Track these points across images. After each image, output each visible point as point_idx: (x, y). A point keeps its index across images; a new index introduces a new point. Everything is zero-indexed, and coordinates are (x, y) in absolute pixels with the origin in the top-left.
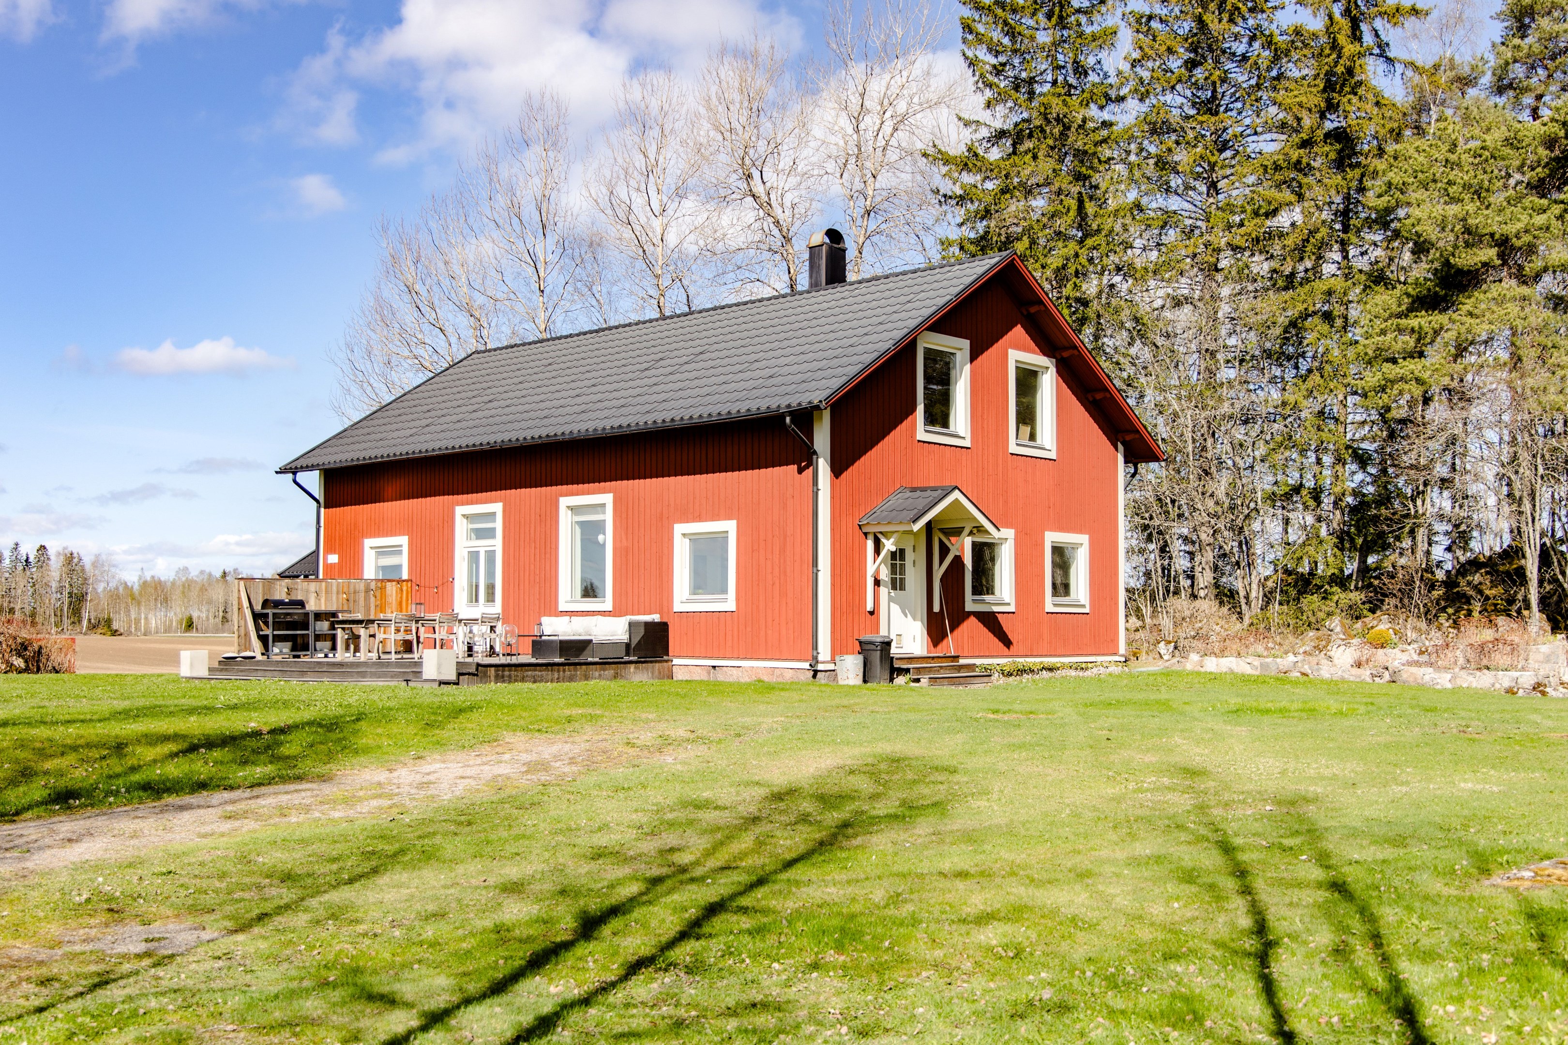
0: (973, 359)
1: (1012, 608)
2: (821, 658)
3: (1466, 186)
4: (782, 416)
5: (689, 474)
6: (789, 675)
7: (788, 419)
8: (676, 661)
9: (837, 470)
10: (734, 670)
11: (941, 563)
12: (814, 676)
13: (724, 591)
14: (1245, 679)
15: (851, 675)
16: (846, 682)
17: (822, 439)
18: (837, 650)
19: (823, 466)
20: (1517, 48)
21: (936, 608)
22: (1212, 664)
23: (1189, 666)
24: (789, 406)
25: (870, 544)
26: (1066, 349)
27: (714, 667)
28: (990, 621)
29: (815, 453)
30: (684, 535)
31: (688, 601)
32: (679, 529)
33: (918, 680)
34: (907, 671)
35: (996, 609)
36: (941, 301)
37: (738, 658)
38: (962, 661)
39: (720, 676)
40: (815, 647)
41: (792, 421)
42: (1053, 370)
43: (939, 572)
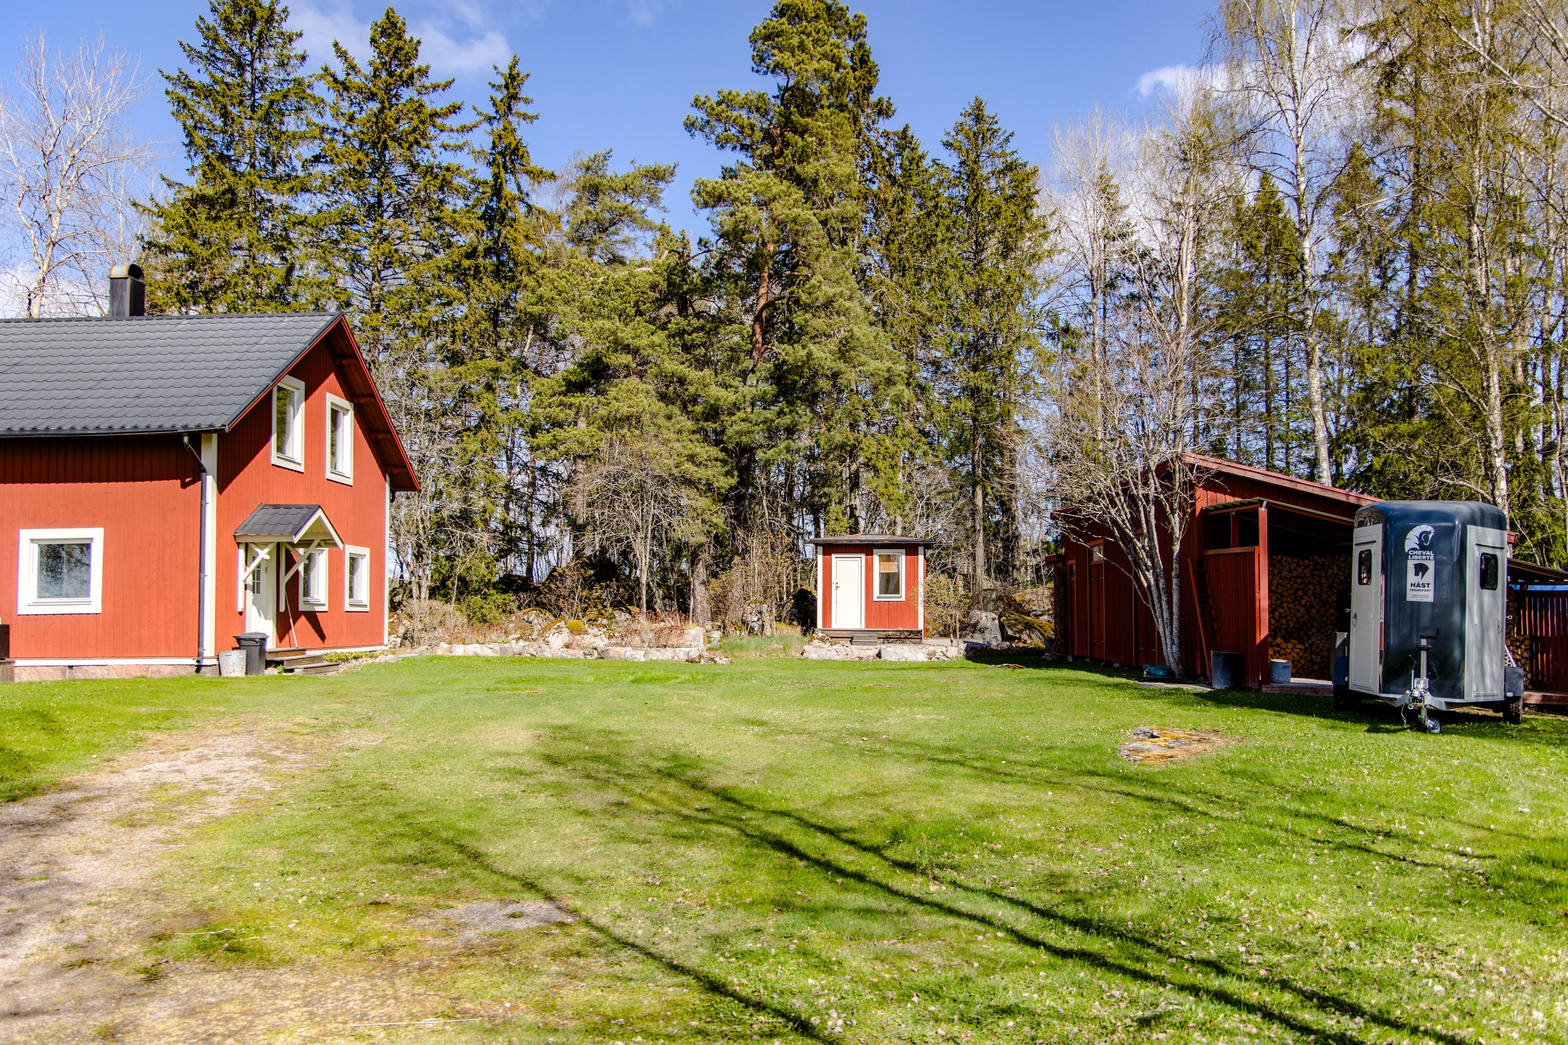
0: (307, 397)
1: (326, 608)
2: (206, 654)
3: (615, 309)
4: (180, 436)
5: (40, 481)
6: (166, 671)
7: (186, 439)
8: (18, 663)
9: (222, 486)
10: (98, 670)
11: (287, 572)
12: (198, 671)
13: (87, 594)
14: (488, 660)
15: (237, 669)
16: (233, 675)
17: (209, 457)
18: (220, 647)
19: (211, 482)
20: (589, 212)
21: (282, 609)
22: (459, 650)
23: (439, 652)
24: (186, 427)
25: (242, 552)
26: (363, 396)
27: (71, 667)
28: (313, 618)
29: (204, 471)
30: (32, 541)
31: (35, 604)
32: (26, 535)
33: (292, 671)
34: (281, 663)
35: (317, 609)
36: (299, 347)
37: (103, 657)
38: (309, 653)
39: (79, 675)
40: (200, 644)
41: (190, 441)
42: (351, 413)
43: (285, 579)
